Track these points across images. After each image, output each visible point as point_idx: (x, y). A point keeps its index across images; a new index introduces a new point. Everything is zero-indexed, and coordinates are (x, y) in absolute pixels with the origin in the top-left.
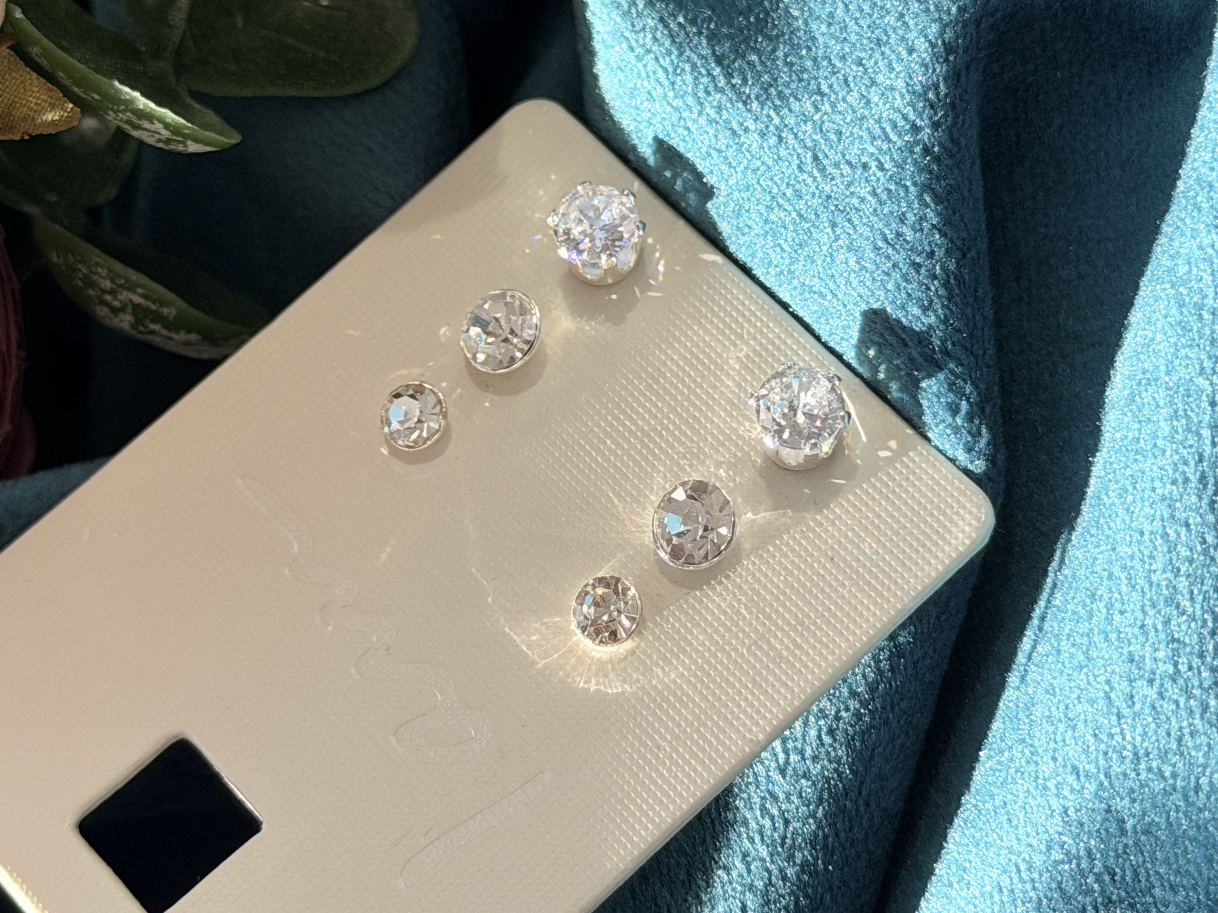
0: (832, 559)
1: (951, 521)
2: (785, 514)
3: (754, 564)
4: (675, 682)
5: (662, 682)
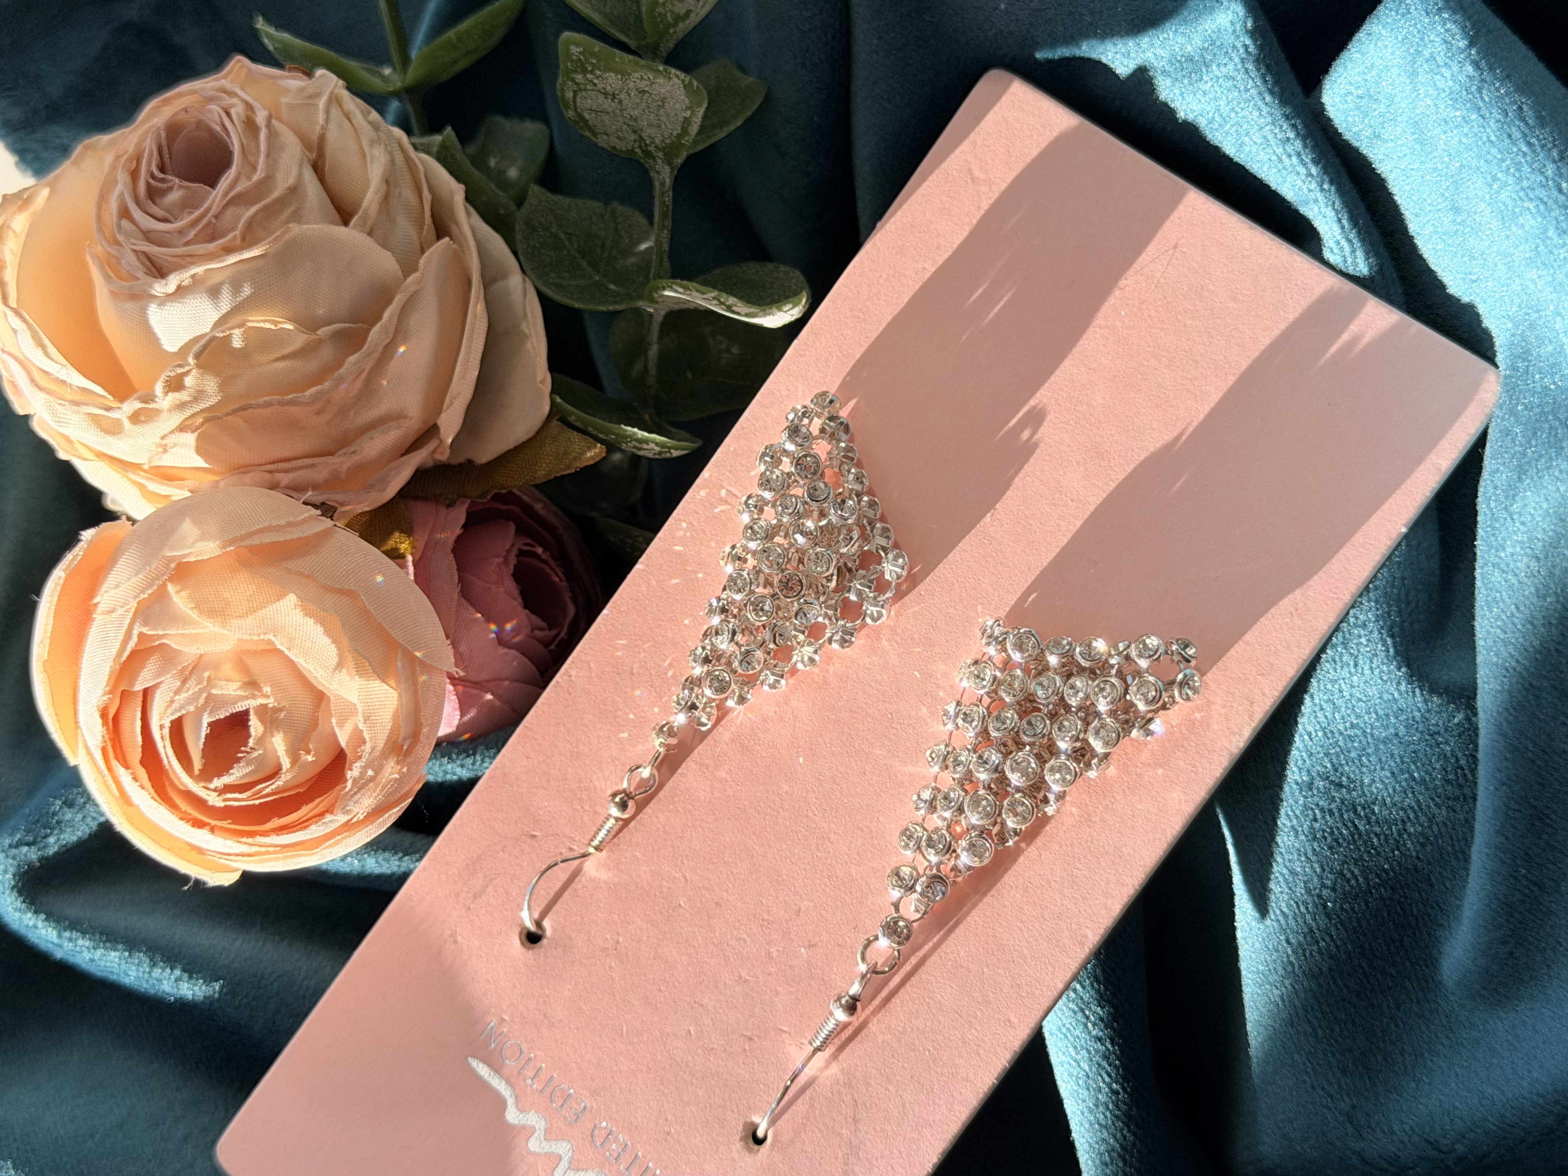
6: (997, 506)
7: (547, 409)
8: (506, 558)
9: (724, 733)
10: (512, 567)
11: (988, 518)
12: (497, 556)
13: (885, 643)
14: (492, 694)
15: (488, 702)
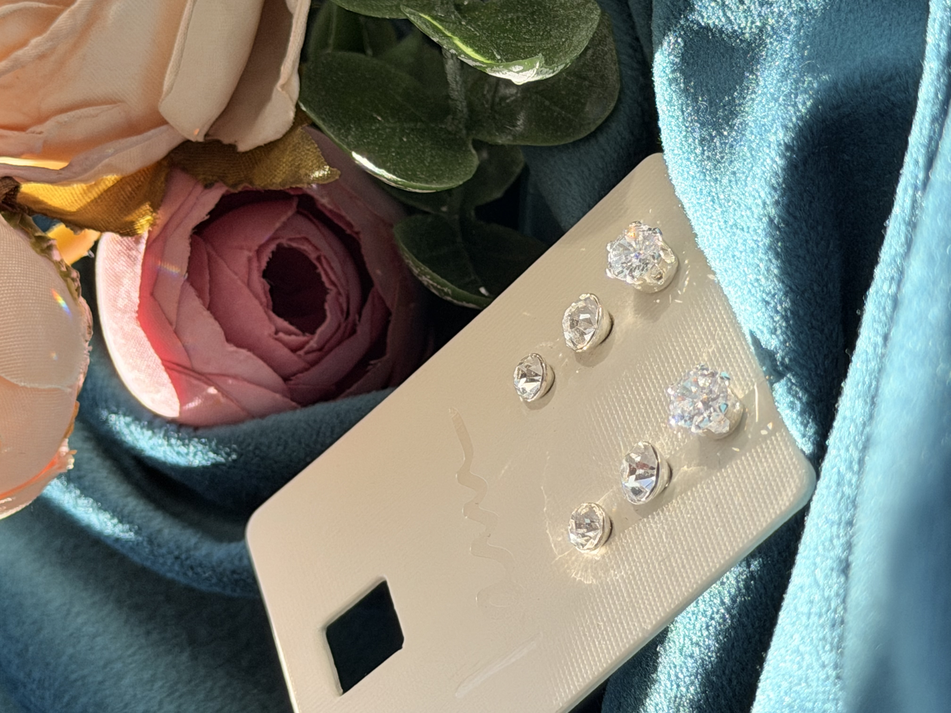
0: (717, 506)
1: (784, 486)
2: (702, 470)
3: (678, 503)
4: (618, 581)
5: (612, 580)
7: (292, 115)
8: (259, 252)
10: (264, 265)
12: (250, 250)
14: (216, 388)
15: (212, 396)
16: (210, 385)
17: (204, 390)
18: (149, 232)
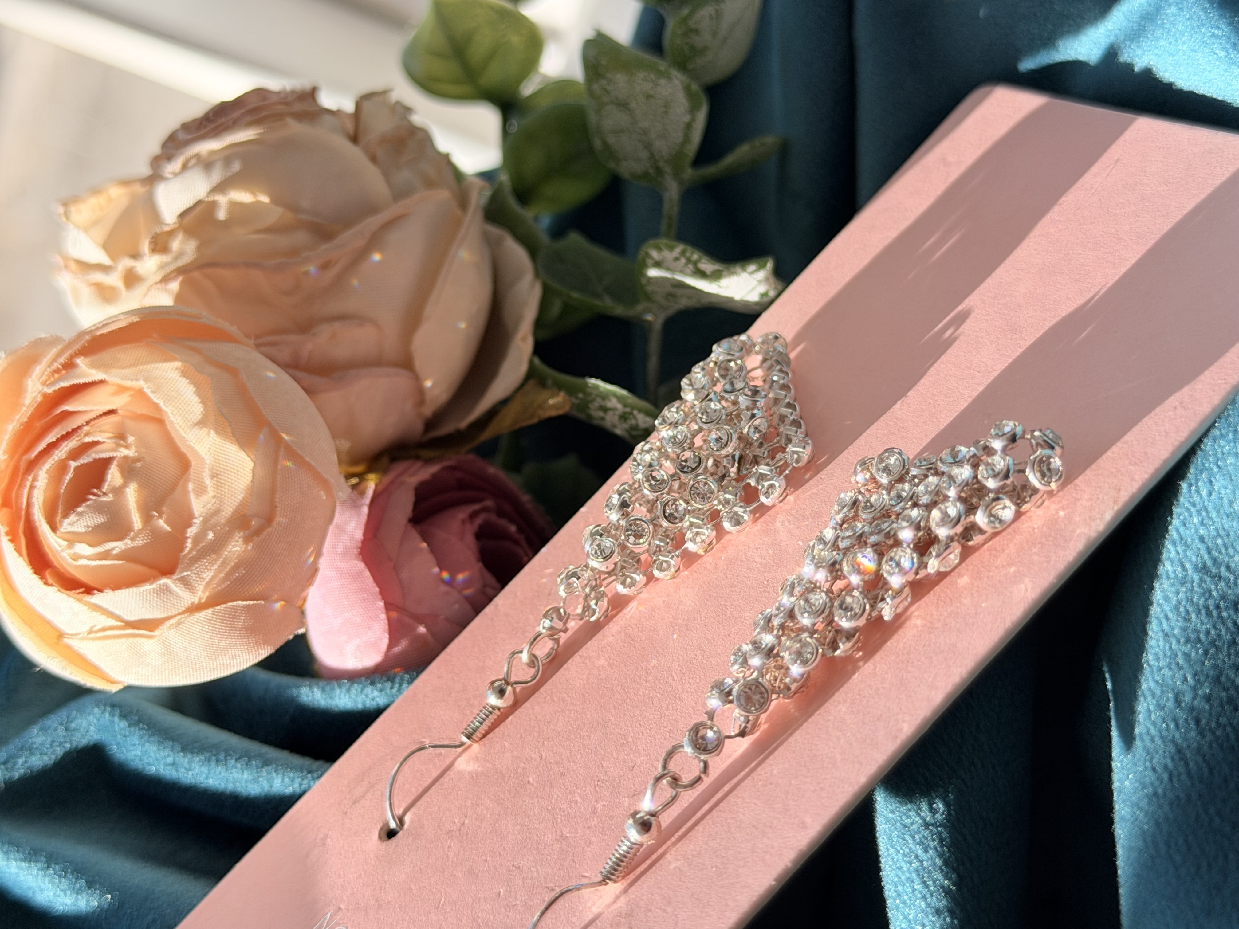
6: (909, 394)
8: (472, 517)
9: (613, 628)
11: (898, 405)
12: (463, 514)
13: (778, 524)
14: (426, 627)
15: (421, 636)
16: (421, 624)
17: (414, 629)
18: (376, 485)
